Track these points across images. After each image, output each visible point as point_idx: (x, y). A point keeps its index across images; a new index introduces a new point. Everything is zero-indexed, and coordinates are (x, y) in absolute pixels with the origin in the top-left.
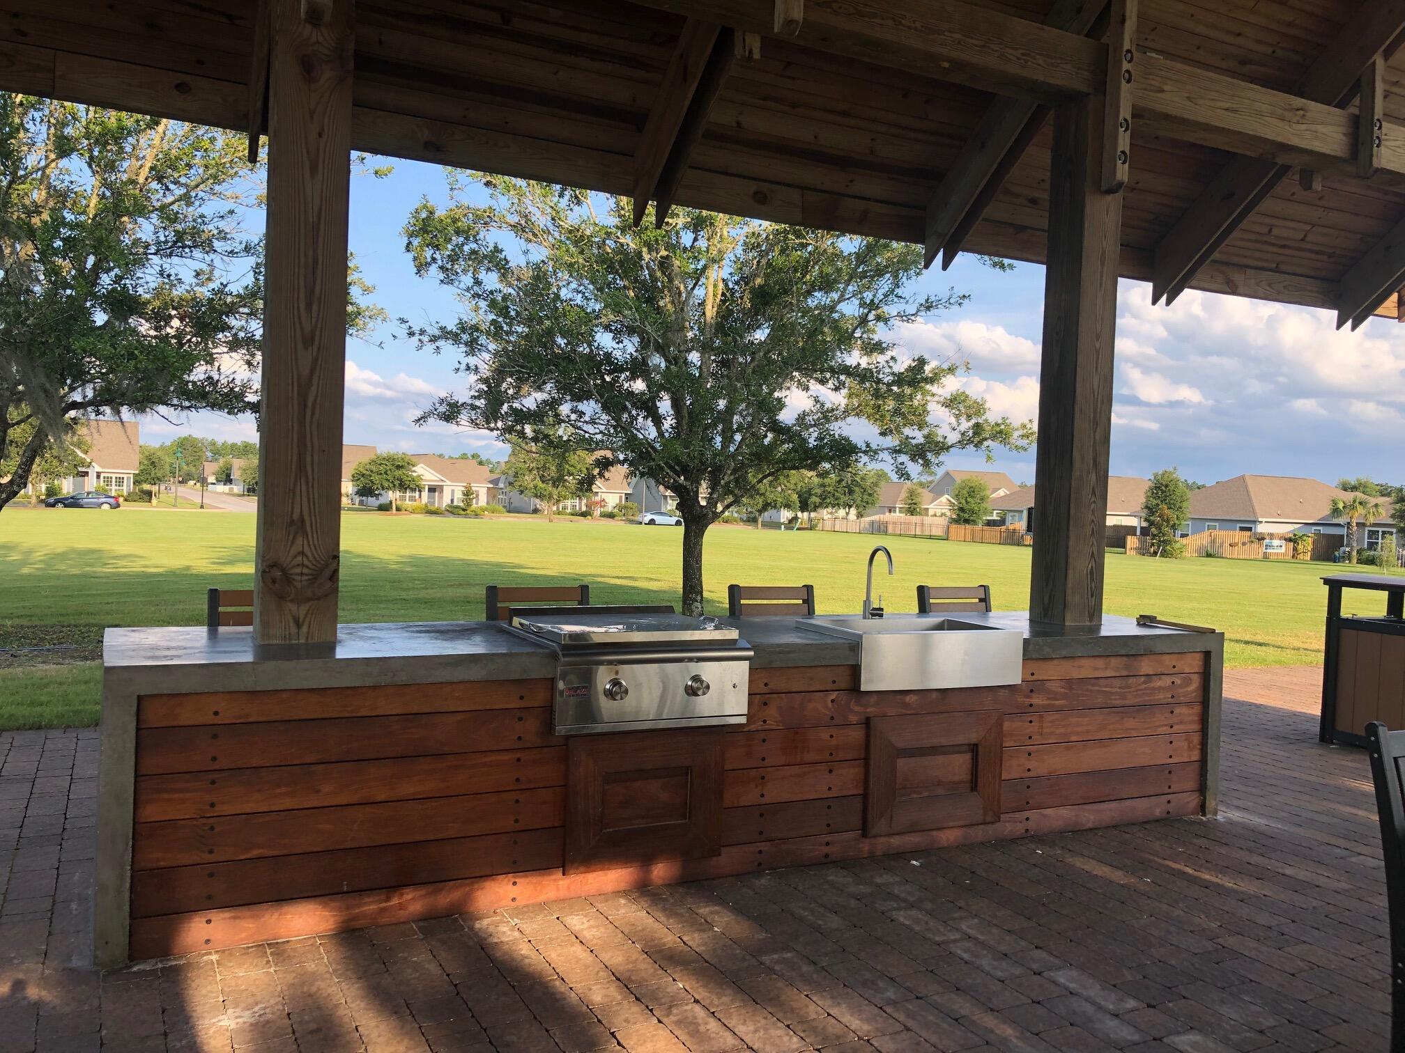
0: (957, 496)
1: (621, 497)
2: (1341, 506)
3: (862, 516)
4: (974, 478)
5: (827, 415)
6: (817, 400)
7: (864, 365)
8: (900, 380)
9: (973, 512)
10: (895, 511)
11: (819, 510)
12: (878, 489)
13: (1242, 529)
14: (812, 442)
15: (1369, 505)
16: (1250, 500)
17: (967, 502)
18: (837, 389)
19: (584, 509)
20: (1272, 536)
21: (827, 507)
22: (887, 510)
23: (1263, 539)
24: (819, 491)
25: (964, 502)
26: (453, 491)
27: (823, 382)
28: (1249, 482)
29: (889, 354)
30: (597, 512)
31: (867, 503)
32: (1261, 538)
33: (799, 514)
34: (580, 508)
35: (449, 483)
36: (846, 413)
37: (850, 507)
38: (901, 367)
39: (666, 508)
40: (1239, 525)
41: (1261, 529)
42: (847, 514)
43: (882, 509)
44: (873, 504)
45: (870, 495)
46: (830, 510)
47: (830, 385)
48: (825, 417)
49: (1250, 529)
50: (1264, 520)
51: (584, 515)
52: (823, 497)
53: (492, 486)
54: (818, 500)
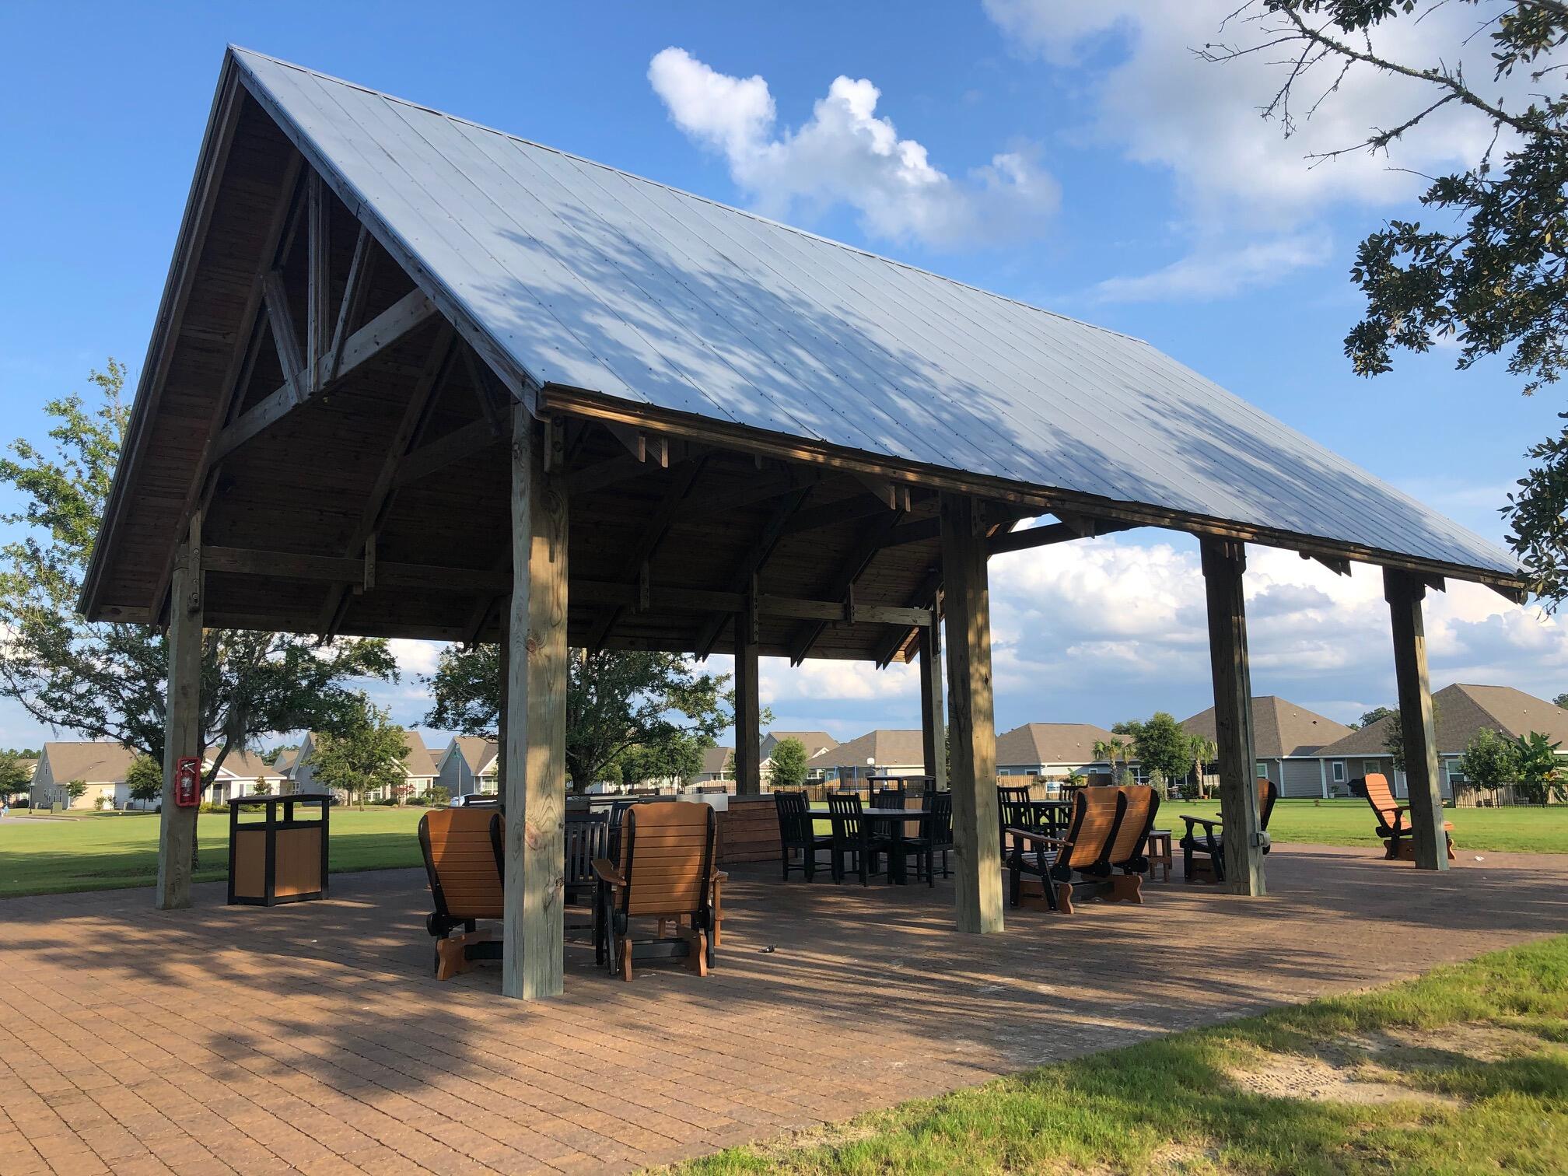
0: (776, 758)
1: (429, 782)
2: (1101, 748)
3: (687, 785)
4: (792, 739)
5: (655, 709)
6: (649, 700)
7: (676, 681)
8: (695, 689)
9: (791, 772)
10: (719, 778)
11: (643, 781)
12: (700, 756)
13: (1029, 773)
14: (648, 726)
15: (1123, 746)
16: (1035, 747)
17: (786, 763)
18: (661, 695)
19: (388, 796)
20: (1051, 778)
21: (650, 777)
22: (712, 777)
23: (1045, 781)
24: (642, 762)
25: (783, 763)
26: (242, 787)
27: (653, 691)
28: (1033, 729)
29: (689, 675)
30: (404, 799)
31: (691, 771)
32: (1043, 781)
33: (622, 787)
34: (384, 797)
35: (238, 778)
36: (667, 707)
37: (674, 776)
38: (694, 682)
39: (479, 791)
40: (1026, 771)
41: (1045, 772)
42: (672, 783)
43: (706, 776)
44: (697, 771)
45: (693, 762)
46: (653, 780)
47: (657, 693)
48: (655, 710)
49: (1035, 773)
50: (1046, 764)
51: (390, 803)
52: (646, 767)
53: (285, 778)
54: (641, 771)
